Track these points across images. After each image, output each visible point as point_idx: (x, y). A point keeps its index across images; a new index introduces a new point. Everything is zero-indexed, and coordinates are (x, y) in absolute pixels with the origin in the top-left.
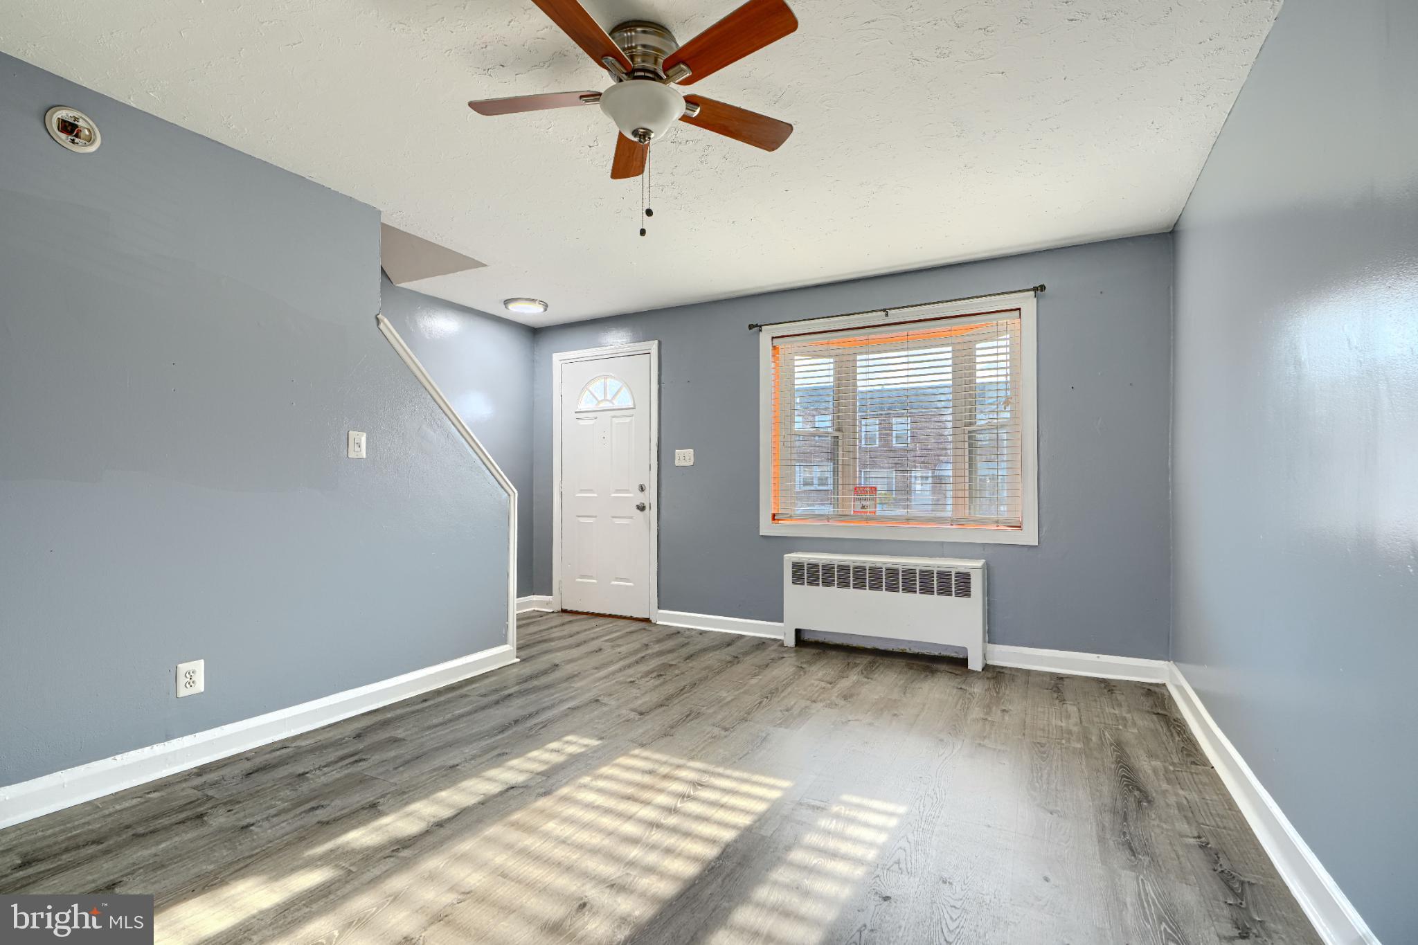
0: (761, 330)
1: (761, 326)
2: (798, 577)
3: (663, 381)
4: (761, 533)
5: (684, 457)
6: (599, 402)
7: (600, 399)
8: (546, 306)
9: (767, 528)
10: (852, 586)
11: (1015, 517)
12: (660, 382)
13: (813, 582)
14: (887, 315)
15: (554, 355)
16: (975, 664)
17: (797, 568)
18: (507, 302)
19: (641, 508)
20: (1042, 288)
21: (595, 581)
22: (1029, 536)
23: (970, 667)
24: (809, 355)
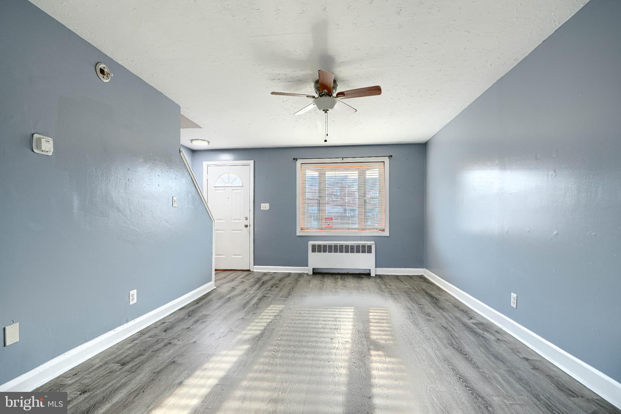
0: (297, 161)
1: (297, 159)
2: (314, 250)
3: (256, 176)
4: (297, 235)
5: (265, 206)
6: (226, 183)
7: (226, 182)
8: (209, 142)
9: (299, 233)
10: (333, 252)
11: (382, 227)
12: (254, 177)
13: (319, 251)
14: (343, 159)
15: (204, 162)
16: (373, 274)
17: (314, 247)
18: (192, 140)
19: (246, 226)
20: (391, 156)
21: (224, 257)
22: (387, 233)
23: (371, 275)
24: (316, 171)
